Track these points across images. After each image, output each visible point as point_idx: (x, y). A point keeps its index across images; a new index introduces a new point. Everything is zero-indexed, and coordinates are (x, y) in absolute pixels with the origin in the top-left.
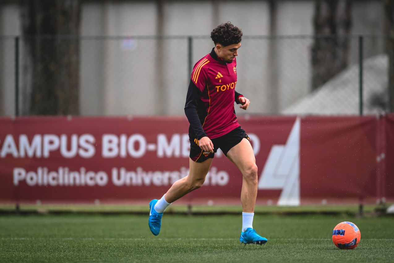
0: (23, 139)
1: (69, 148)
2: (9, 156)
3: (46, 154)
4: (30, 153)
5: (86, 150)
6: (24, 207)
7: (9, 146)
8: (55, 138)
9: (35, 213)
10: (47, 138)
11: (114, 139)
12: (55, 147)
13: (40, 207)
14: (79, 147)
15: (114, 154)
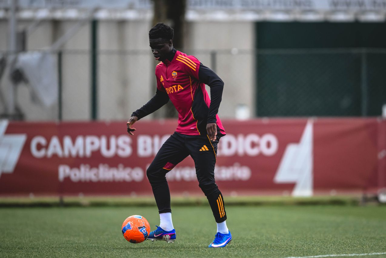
0: (67, 141)
1: (108, 147)
2: (55, 156)
3: (88, 153)
4: (74, 153)
5: (123, 150)
6: (68, 199)
7: (55, 147)
8: (96, 140)
9: (77, 205)
10: (89, 139)
11: (148, 140)
12: (96, 147)
13: (83, 199)
14: (117, 147)
15: (149, 152)
